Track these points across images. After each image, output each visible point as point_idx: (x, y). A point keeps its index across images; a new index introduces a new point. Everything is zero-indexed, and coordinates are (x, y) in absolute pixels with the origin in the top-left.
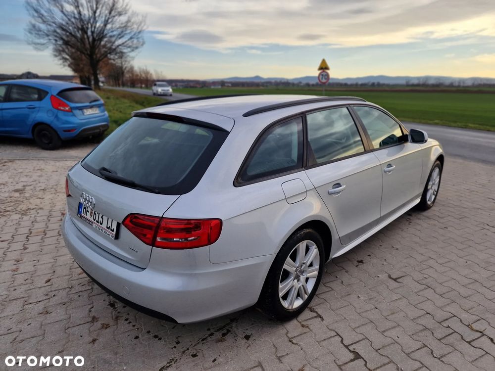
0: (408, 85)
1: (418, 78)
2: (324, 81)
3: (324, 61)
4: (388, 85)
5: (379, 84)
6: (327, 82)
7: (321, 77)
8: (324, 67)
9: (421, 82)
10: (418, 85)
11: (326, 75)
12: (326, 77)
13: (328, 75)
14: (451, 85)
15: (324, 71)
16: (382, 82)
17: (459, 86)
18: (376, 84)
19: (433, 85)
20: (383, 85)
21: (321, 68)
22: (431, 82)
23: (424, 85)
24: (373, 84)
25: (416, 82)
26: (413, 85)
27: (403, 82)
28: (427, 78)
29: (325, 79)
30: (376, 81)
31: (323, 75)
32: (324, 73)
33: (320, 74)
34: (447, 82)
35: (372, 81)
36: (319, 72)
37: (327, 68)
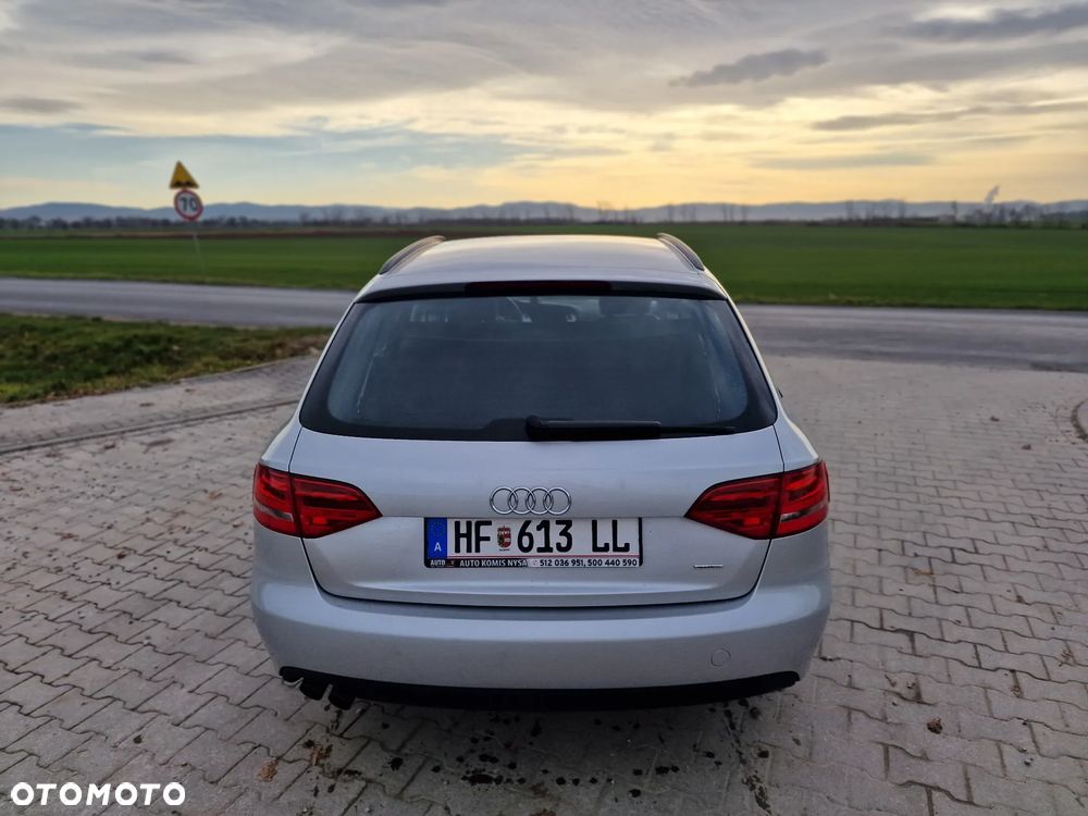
0: (306, 224)
1: (323, 209)
2: (190, 212)
3: (180, 168)
4: (264, 224)
5: (245, 223)
6: (197, 216)
7: (181, 204)
8: (183, 181)
9: (331, 217)
10: (325, 223)
11: (192, 200)
12: (194, 205)
13: (196, 199)
14: (385, 222)
15: (184, 191)
16: (250, 217)
17: (398, 225)
18: (238, 221)
19: (354, 224)
20: (255, 222)
21: (176, 184)
22: (349, 217)
23: (337, 223)
24: (232, 222)
25: (320, 217)
26: (316, 223)
27: (295, 217)
28: (340, 209)
29: (195, 209)
30: (237, 215)
31: (184, 200)
32: (188, 196)
33: (177, 199)
34: (378, 218)
35: (229, 215)
36: (176, 191)
37: (191, 183)
